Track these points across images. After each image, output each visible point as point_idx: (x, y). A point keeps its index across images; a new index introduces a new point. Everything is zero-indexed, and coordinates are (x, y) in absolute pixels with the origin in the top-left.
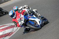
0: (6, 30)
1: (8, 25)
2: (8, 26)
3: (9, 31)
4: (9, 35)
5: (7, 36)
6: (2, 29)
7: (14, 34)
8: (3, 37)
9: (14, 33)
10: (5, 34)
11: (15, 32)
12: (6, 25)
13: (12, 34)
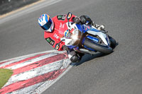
0: (46, 65)
1: (49, 53)
2: (50, 56)
3: (53, 67)
4: (53, 78)
5: (46, 79)
6: (36, 63)
7: (64, 75)
8: (37, 83)
9: (64, 73)
10: (43, 75)
11: (67, 70)
12: (45, 54)
13: (59, 73)
